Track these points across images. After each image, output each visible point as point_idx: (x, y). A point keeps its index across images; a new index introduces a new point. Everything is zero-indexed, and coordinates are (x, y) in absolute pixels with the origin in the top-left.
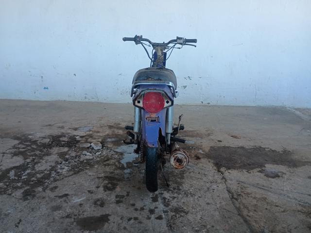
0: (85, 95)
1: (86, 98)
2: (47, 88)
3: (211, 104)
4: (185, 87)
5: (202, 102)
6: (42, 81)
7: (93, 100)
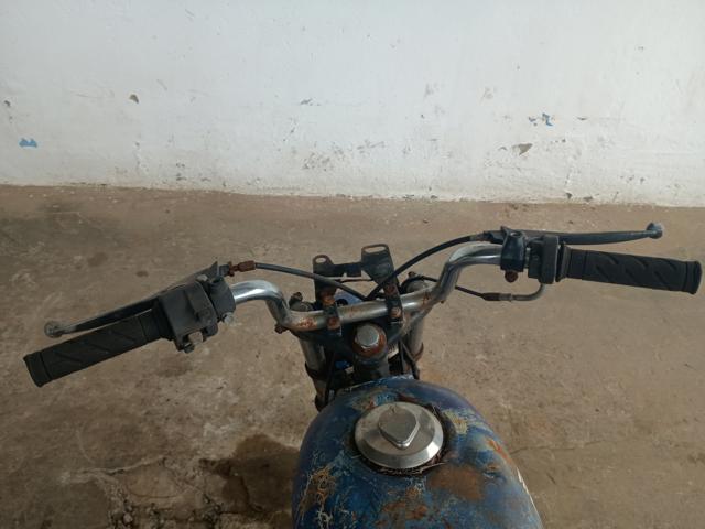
0: (177, 170)
1: (179, 179)
2: (33, 144)
3: (597, 199)
4: (525, 148)
5: (569, 195)
6: (11, 118)
7: (206, 186)
